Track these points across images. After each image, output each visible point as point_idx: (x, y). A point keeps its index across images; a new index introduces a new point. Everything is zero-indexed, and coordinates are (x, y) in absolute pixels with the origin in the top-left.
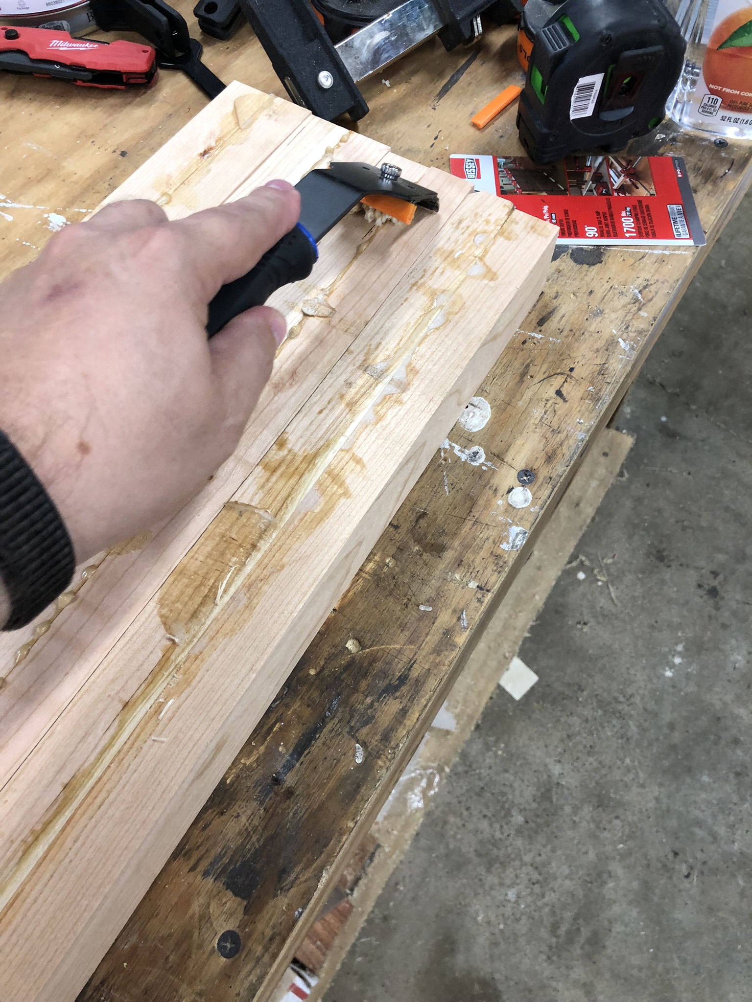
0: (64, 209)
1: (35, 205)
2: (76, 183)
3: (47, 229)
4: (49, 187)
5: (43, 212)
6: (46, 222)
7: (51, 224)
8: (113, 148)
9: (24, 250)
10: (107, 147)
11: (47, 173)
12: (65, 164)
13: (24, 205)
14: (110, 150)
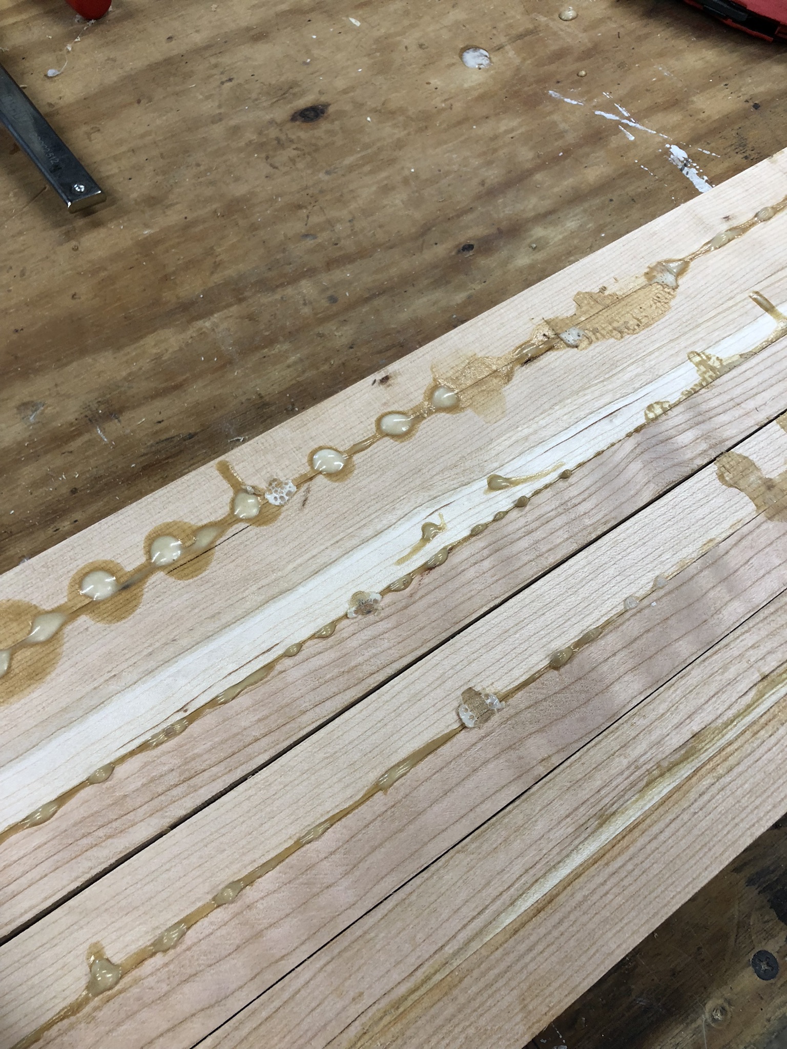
0: (687, 145)
1: (658, 131)
2: (703, 121)
3: (667, 160)
4: (674, 118)
5: (666, 141)
6: (668, 152)
7: (672, 156)
8: (746, 98)
9: (642, 174)
10: (740, 94)
11: (675, 102)
12: (695, 99)
13: (648, 129)
14: (743, 98)
